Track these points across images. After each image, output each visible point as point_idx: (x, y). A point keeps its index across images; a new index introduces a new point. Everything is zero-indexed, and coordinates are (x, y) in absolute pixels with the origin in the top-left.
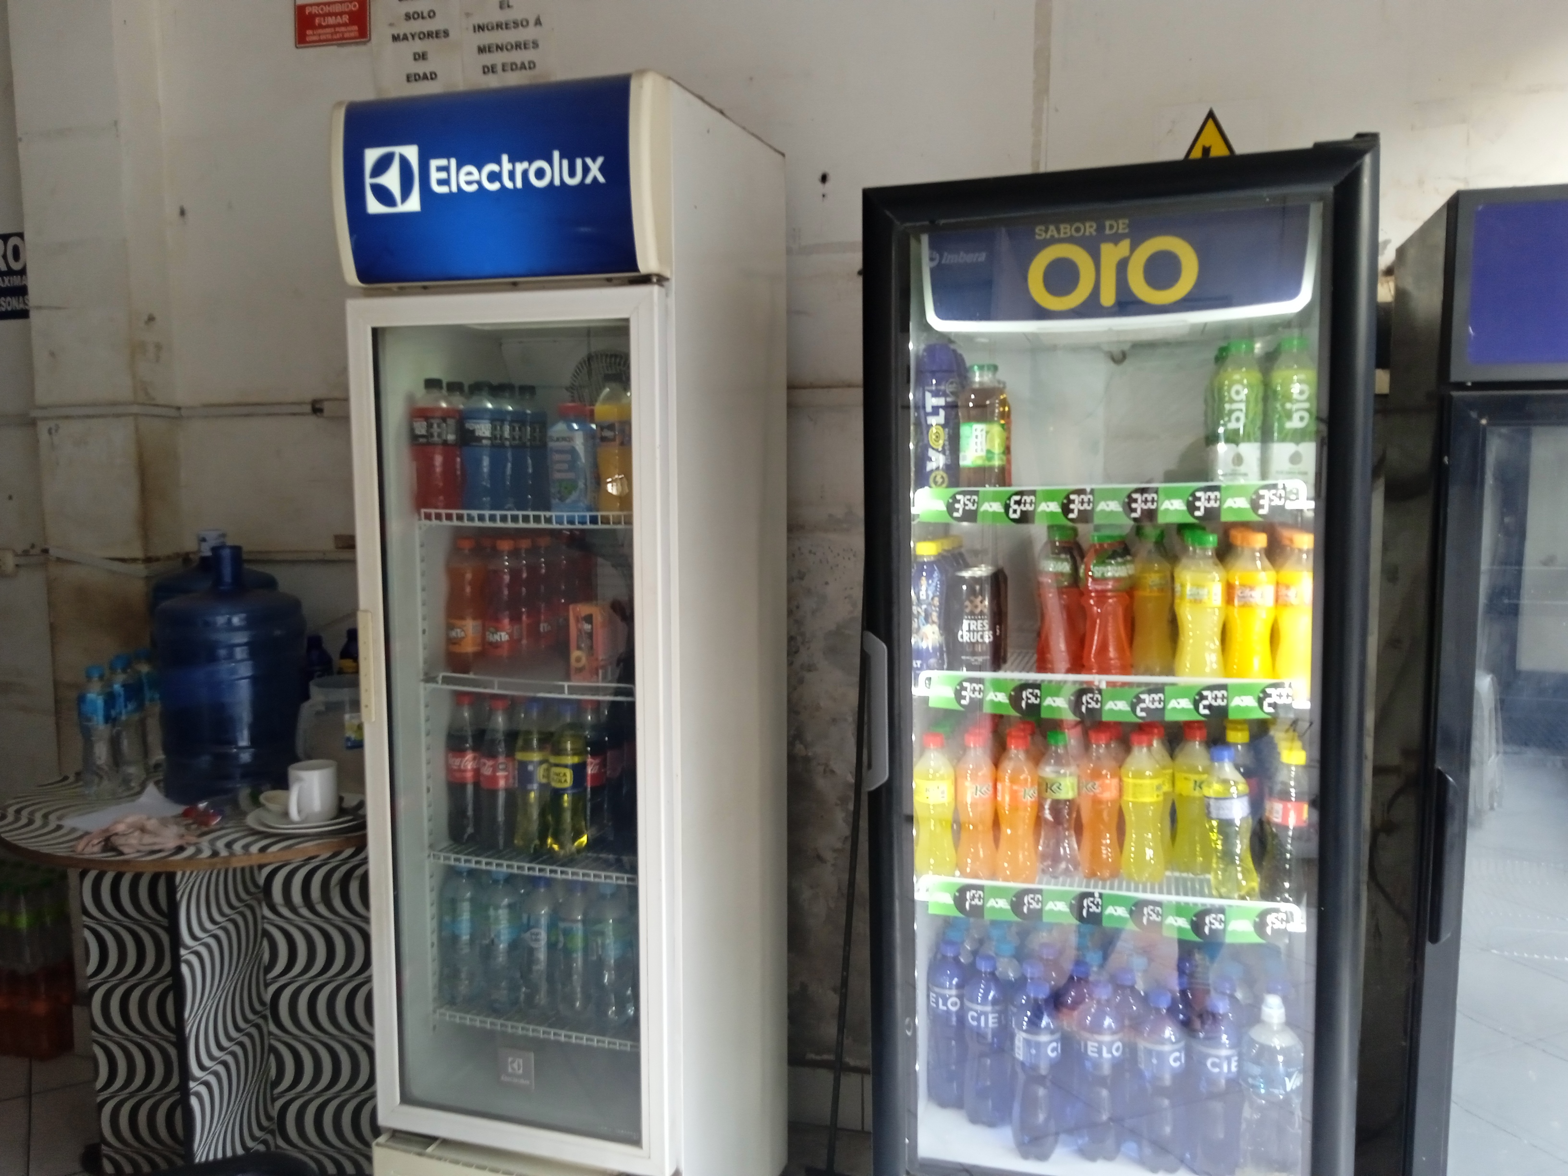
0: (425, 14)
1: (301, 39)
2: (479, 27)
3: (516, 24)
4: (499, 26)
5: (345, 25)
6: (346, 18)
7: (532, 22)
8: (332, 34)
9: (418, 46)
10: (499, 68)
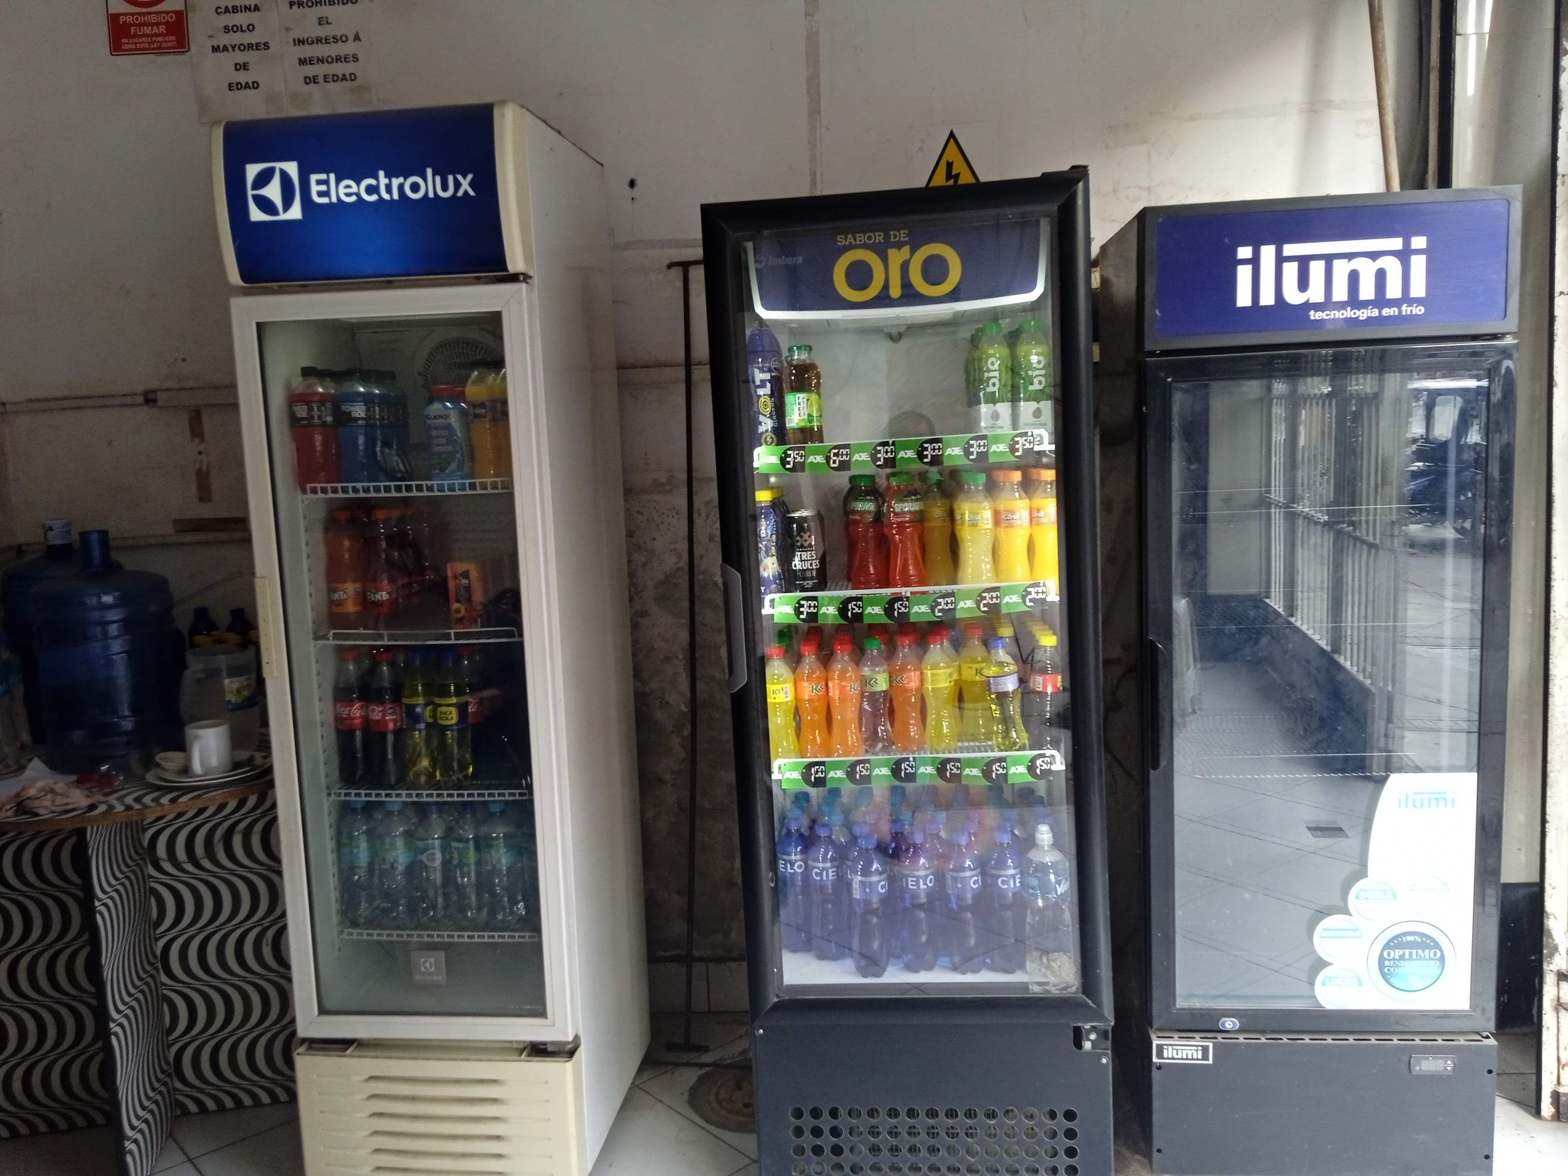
0: (245, 28)
1: (116, 47)
2: (299, 41)
3: (336, 39)
4: (319, 40)
5: (162, 35)
6: (162, 29)
7: (351, 38)
8: (149, 43)
9: (240, 57)
10: (321, 79)
